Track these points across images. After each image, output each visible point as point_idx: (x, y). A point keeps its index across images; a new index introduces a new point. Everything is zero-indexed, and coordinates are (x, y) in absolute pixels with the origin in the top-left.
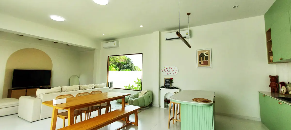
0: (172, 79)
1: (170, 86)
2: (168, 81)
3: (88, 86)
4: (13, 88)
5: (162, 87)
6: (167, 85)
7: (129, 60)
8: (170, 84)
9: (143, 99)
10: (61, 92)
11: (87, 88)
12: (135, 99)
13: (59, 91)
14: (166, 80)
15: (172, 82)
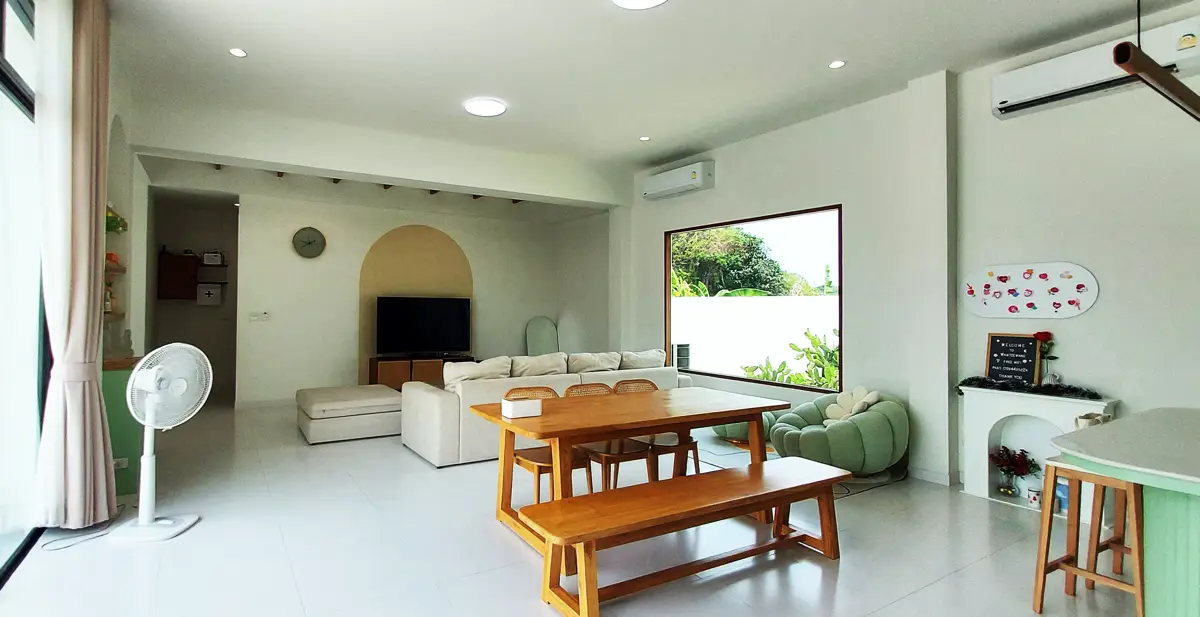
0: (1045, 337)
1: (1029, 376)
2: (1019, 351)
3: (597, 359)
4: (379, 355)
5: (970, 382)
6: (1008, 373)
7: (752, 247)
8: (1031, 366)
9: (855, 432)
10: (511, 376)
11: (594, 366)
12: (807, 430)
13: (504, 371)
14: (997, 343)
15: (1046, 355)
